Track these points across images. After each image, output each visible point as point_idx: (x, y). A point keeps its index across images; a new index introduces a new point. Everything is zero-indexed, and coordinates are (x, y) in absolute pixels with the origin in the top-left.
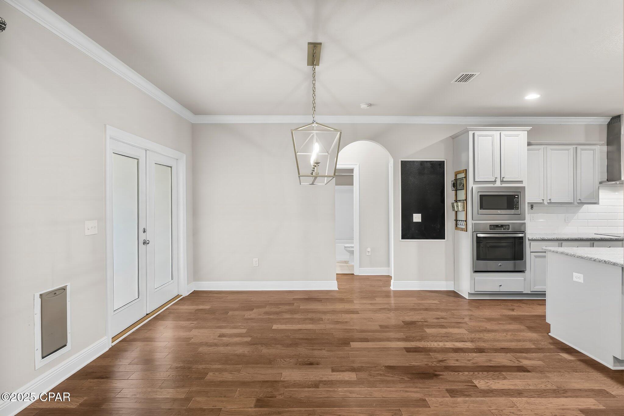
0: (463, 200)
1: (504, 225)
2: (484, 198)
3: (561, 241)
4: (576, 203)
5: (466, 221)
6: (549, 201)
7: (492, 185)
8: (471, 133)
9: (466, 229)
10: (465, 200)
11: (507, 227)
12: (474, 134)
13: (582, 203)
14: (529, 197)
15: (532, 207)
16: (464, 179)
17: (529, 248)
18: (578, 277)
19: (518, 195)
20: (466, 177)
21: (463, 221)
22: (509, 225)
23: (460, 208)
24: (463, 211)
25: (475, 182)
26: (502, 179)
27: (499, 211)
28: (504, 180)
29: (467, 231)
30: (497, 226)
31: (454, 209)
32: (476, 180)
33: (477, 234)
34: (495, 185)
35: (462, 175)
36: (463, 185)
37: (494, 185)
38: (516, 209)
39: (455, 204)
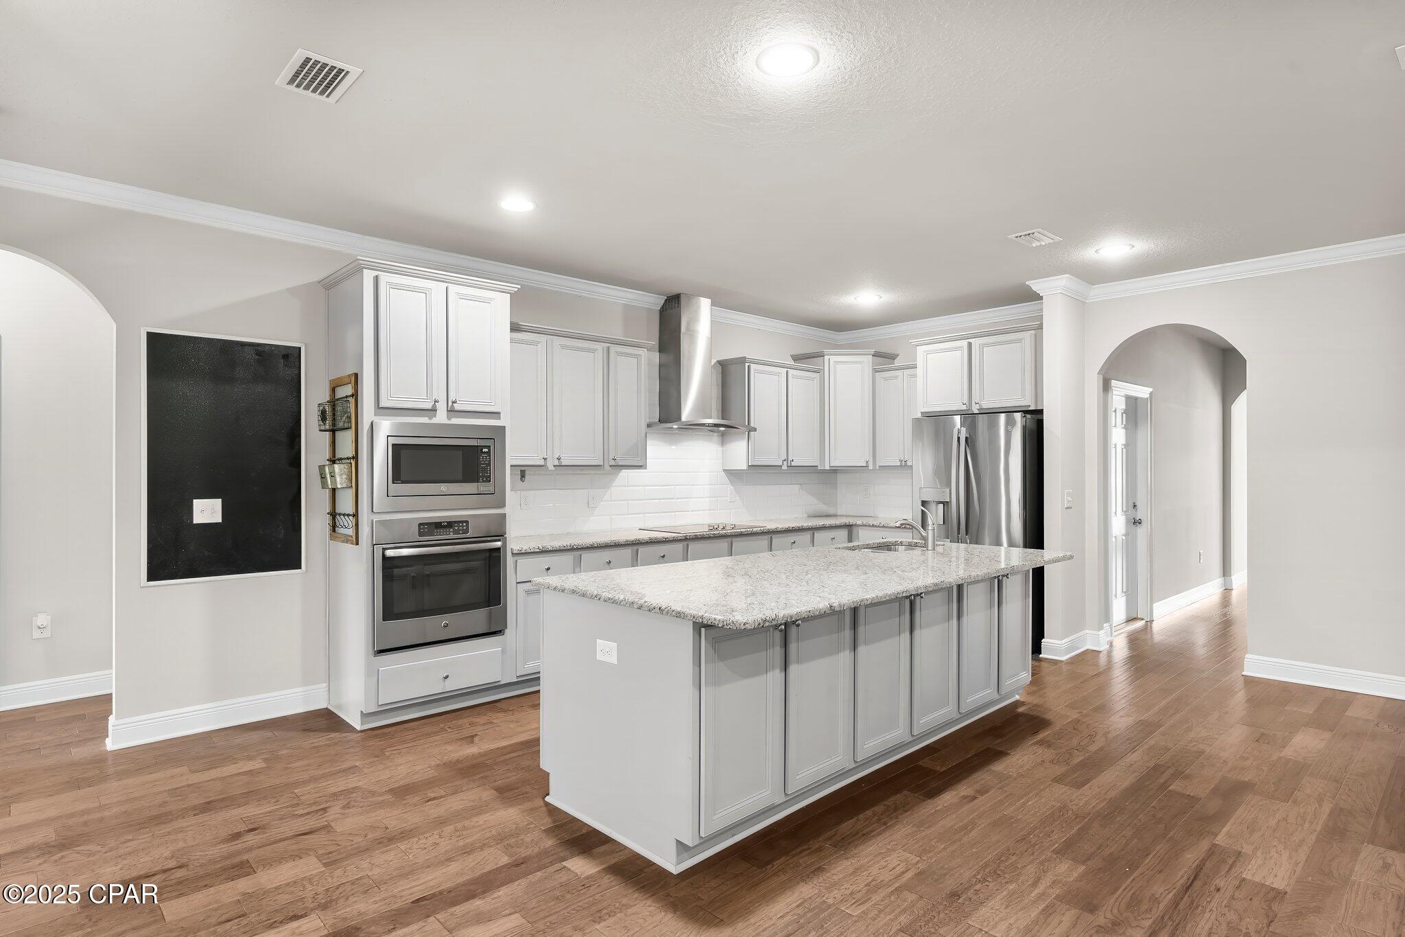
0: (348, 458)
1: (455, 522)
2: (404, 453)
3: (578, 551)
4: (607, 467)
5: (356, 515)
6: (556, 463)
7: (425, 420)
8: (368, 276)
9: (354, 537)
10: (353, 458)
11: (463, 526)
12: (376, 279)
13: (618, 467)
14: (516, 451)
15: (523, 475)
16: (352, 400)
17: (515, 573)
18: (607, 651)
19: (489, 447)
20: (355, 395)
21: (348, 515)
22: (467, 522)
23: (340, 482)
24: (347, 488)
25: (380, 409)
26: (450, 404)
27: (443, 488)
28: (457, 407)
29: (357, 544)
30: (438, 526)
31: (324, 485)
32: (383, 404)
33: (384, 549)
34: (435, 421)
35: (347, 390)
36: (349, 418)
37: (430, 419)
38: (484, 481)
39: (327, 468)
